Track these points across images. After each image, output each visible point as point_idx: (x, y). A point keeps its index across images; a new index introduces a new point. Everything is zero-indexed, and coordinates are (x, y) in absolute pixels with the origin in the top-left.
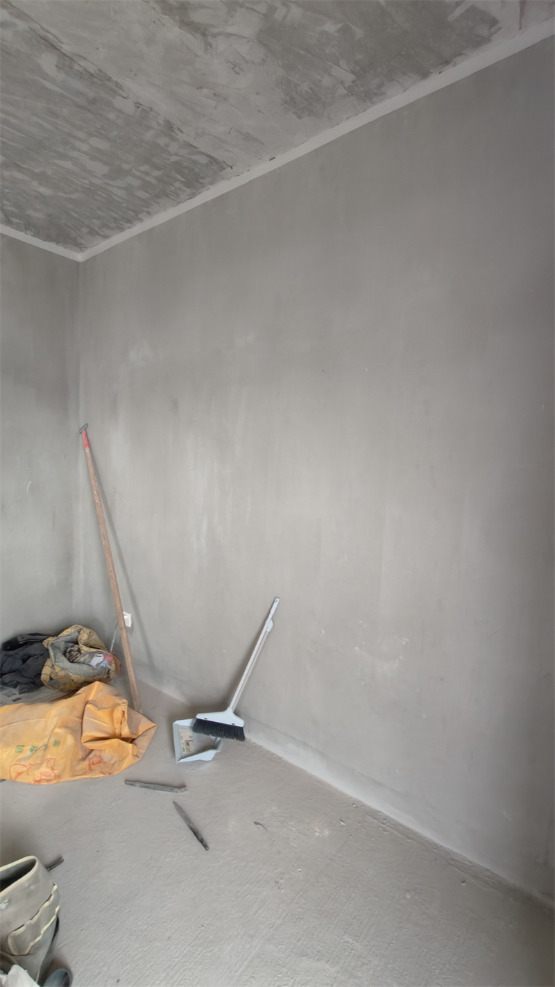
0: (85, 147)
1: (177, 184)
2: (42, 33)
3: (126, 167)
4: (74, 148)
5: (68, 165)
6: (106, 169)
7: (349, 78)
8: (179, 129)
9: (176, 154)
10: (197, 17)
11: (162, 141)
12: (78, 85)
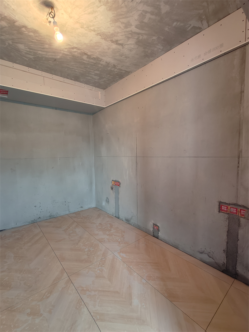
0: (93, 73)
1: (117, 78)
2: (84, 52)
3: (104, 76)
4: (91, 74)
5: (89, 78)
6: (98, 78)
7: (162, 48)
8: (117, 66)
9: (117, 72)
10: (120, 42)
11: (113, 69)
12: (92, 61)
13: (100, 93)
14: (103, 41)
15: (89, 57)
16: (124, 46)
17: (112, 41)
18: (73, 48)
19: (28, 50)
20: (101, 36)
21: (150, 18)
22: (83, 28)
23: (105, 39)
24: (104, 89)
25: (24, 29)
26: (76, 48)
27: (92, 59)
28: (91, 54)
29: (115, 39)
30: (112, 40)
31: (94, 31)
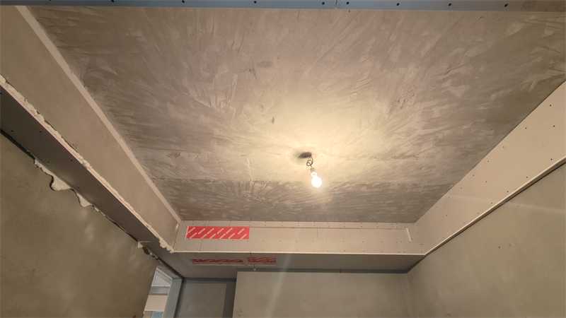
13: (407, 231)
14: (382, 163)
15: (369, 186)
16: (417, 156)
17: (396, 158)
18: (345, 184)
19: (295, 203)
20: (377, 158)
21: (441, 111)
22: (350, 159)
23: (384, 159)
24: (415, 222)
25: (287, 185)
26: (348, 183)
27: (375, 187)
28: (371, 182)
29: (397, 154)
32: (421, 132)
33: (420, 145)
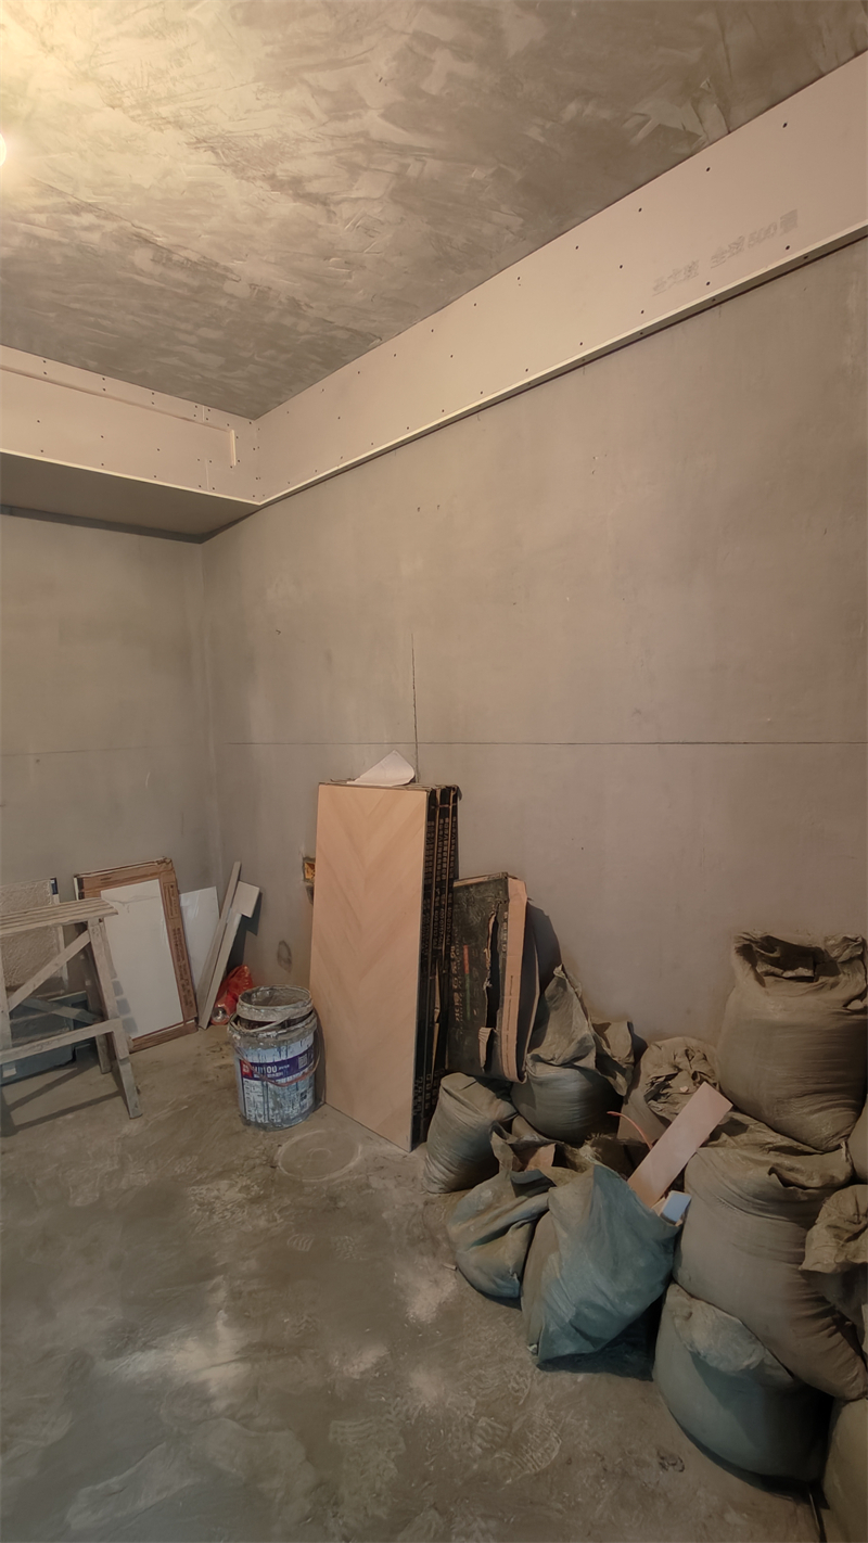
13: (232, 435)
14: (228, 181)
15: (163, 256)
16: (332, 208)
17: (274, 182)
18: (77, 209)
20: (217, 154)
21: (451, 77)
22: (120, 106)
23: (238, 170)
24: (254, 415)
26: (91, 212)
27: (181, 266)
28: (175, 240)
29: (285, 169)
30: (273, 176)
31: (179, 125)
32: (373, 122)
33: (354, 170)
